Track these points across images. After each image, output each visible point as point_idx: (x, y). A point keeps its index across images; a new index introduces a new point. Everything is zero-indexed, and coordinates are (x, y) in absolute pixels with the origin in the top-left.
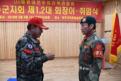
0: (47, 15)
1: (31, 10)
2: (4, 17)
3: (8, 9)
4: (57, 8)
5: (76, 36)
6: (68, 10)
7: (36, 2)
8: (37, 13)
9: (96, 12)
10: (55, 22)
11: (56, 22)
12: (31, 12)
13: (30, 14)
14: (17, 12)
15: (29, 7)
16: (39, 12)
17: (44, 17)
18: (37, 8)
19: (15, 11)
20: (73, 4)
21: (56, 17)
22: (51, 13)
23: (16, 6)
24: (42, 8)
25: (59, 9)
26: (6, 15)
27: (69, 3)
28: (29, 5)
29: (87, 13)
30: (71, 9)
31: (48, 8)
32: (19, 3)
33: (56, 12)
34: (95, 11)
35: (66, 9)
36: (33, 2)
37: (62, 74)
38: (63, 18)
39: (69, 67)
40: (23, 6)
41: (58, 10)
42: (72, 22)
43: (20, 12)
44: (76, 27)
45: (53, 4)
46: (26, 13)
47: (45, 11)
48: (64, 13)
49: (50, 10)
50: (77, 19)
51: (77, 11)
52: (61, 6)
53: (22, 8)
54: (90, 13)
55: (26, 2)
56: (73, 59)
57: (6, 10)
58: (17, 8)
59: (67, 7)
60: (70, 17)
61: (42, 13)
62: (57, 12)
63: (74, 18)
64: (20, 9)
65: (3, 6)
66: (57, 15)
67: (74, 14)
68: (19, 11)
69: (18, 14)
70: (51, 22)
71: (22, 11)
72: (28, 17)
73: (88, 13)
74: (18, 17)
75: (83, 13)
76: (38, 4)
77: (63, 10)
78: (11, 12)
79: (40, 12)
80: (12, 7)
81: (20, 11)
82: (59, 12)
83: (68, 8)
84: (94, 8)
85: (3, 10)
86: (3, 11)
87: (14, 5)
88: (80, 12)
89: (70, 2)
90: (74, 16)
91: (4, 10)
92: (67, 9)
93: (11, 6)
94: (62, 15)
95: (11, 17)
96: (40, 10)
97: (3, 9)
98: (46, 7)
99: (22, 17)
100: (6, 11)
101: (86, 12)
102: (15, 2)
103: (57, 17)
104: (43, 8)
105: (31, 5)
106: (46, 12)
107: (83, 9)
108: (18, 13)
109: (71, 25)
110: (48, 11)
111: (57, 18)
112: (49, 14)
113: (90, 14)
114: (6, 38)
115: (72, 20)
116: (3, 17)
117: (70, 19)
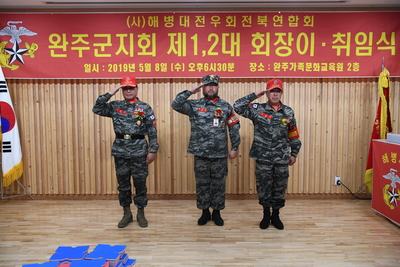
0: (227, 59)
1: (178, 45)
2: (96, 69)
3: (109, 44)
4: (258, 36)
5: (318, 126)
6: (294, 43)
7: (193, 19)
8: (196, 53)
9: (390, 45)
10: (249, 81)
11: (254, 81)
12: (176, 52)
13: (174, 58)
14: (135, 53)
15: (172, 35)
16: (200, 52)
17: (217, 67)
18: (195, 38)
19: (128, 50)
20: (309, 22)
21: (253, 66)
22: (238, 55)
23: (132, 35)
24: (209, 40)
25: (265, 38)
26: (103, 62)
27: (297, 19)
28: (172, 30)
29: (358, 49)
30: (303, 37)
31: (228, 39)
32: (141, 23)
33: (255, 50)
34: (388, 43)
35: (285, 39)
36: (183, 19)
37: (278, 244)
38: (277, 67)
39: (299, 225)
40: (154, 35)
41: (260, 43)
42: (305, 81)
43: (144, 53)
44: (320, 97)
45: (246, 23)
46: (162, 56)
47: (218, 48)
48: (281, 51)
49: (236, 43)
50: (324, 69)
51: (324, 44)
52: (270, 29)
53: (151, 39)
54: (367, 51)
55: (161, 22)
56: (307, 202)
57: (103, 46)
58: (136, 39)
59: (290, 34)
60: (301, 66)
61: (210, 53)
62: (258, 50)
63: (312, 69)
64: (144, 43)
65: (96, 35)
66: (258, 59)
67: (312, 54)
68: (141, 50)
69: (137, 59)
70: (238, 81)
71: (149, 49)
72: (169, 67)
73: (361, 51)
74: (137, 68)
75: (344, 51)
76: (197, 25)
77: (276, 44)
78: (117, 53)
79: (204, 52)
80: (122, 36)
81: (144, 48)
82: (263, 49)
83: (295, 36)
84: (384, 34)
85: (96, 47)
86: (96, 51)
87: (128, 31)
88: (334, 47)
89: (301, 16)
90: (313, 60)
91: (99, 48)
92: (290, 39)
93: (118, 35)
94: (274, 58)
95: (119, 68)
96: (204, 44)
97: (95, 45)
98: (224, 35)
99: (148, 68)
100: (103, 50)
101: (353, 46)
102: (131, 22)
103: (258, 64)
104: (214, 38)
105: (177, 29)
106: (224, 51)
107: (345, 39)
108: (139, 54)
109: (303, 90)
110: (228, 48)
111: (257, 68)
112: (233, 55)
113: (370, 54)
114: (100, 132)
115: (305, 73)
116: (94, 69)
117: (299, 72)
